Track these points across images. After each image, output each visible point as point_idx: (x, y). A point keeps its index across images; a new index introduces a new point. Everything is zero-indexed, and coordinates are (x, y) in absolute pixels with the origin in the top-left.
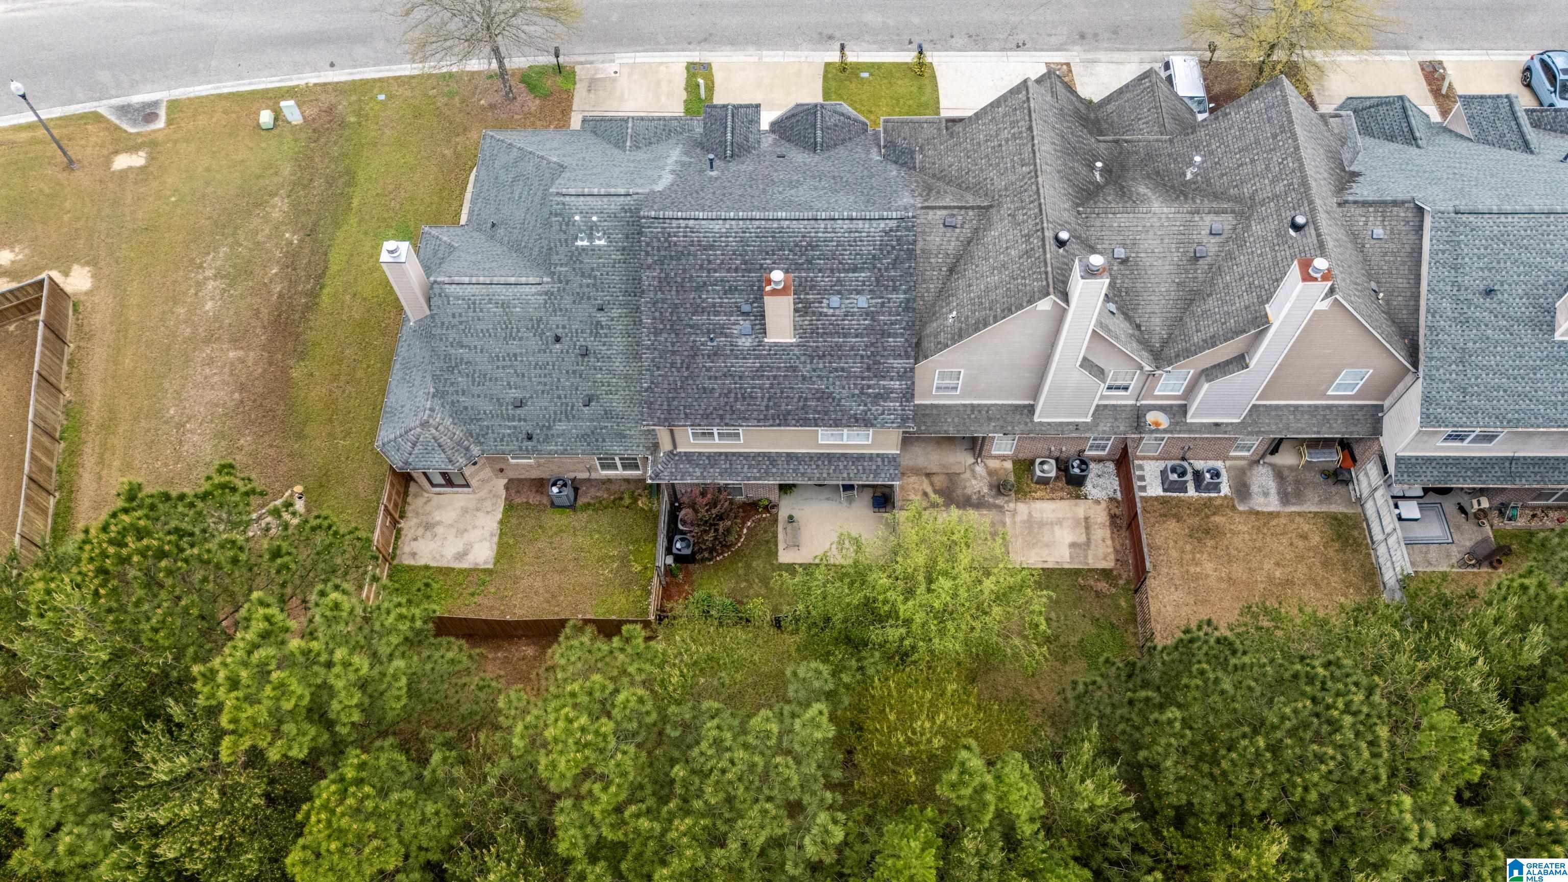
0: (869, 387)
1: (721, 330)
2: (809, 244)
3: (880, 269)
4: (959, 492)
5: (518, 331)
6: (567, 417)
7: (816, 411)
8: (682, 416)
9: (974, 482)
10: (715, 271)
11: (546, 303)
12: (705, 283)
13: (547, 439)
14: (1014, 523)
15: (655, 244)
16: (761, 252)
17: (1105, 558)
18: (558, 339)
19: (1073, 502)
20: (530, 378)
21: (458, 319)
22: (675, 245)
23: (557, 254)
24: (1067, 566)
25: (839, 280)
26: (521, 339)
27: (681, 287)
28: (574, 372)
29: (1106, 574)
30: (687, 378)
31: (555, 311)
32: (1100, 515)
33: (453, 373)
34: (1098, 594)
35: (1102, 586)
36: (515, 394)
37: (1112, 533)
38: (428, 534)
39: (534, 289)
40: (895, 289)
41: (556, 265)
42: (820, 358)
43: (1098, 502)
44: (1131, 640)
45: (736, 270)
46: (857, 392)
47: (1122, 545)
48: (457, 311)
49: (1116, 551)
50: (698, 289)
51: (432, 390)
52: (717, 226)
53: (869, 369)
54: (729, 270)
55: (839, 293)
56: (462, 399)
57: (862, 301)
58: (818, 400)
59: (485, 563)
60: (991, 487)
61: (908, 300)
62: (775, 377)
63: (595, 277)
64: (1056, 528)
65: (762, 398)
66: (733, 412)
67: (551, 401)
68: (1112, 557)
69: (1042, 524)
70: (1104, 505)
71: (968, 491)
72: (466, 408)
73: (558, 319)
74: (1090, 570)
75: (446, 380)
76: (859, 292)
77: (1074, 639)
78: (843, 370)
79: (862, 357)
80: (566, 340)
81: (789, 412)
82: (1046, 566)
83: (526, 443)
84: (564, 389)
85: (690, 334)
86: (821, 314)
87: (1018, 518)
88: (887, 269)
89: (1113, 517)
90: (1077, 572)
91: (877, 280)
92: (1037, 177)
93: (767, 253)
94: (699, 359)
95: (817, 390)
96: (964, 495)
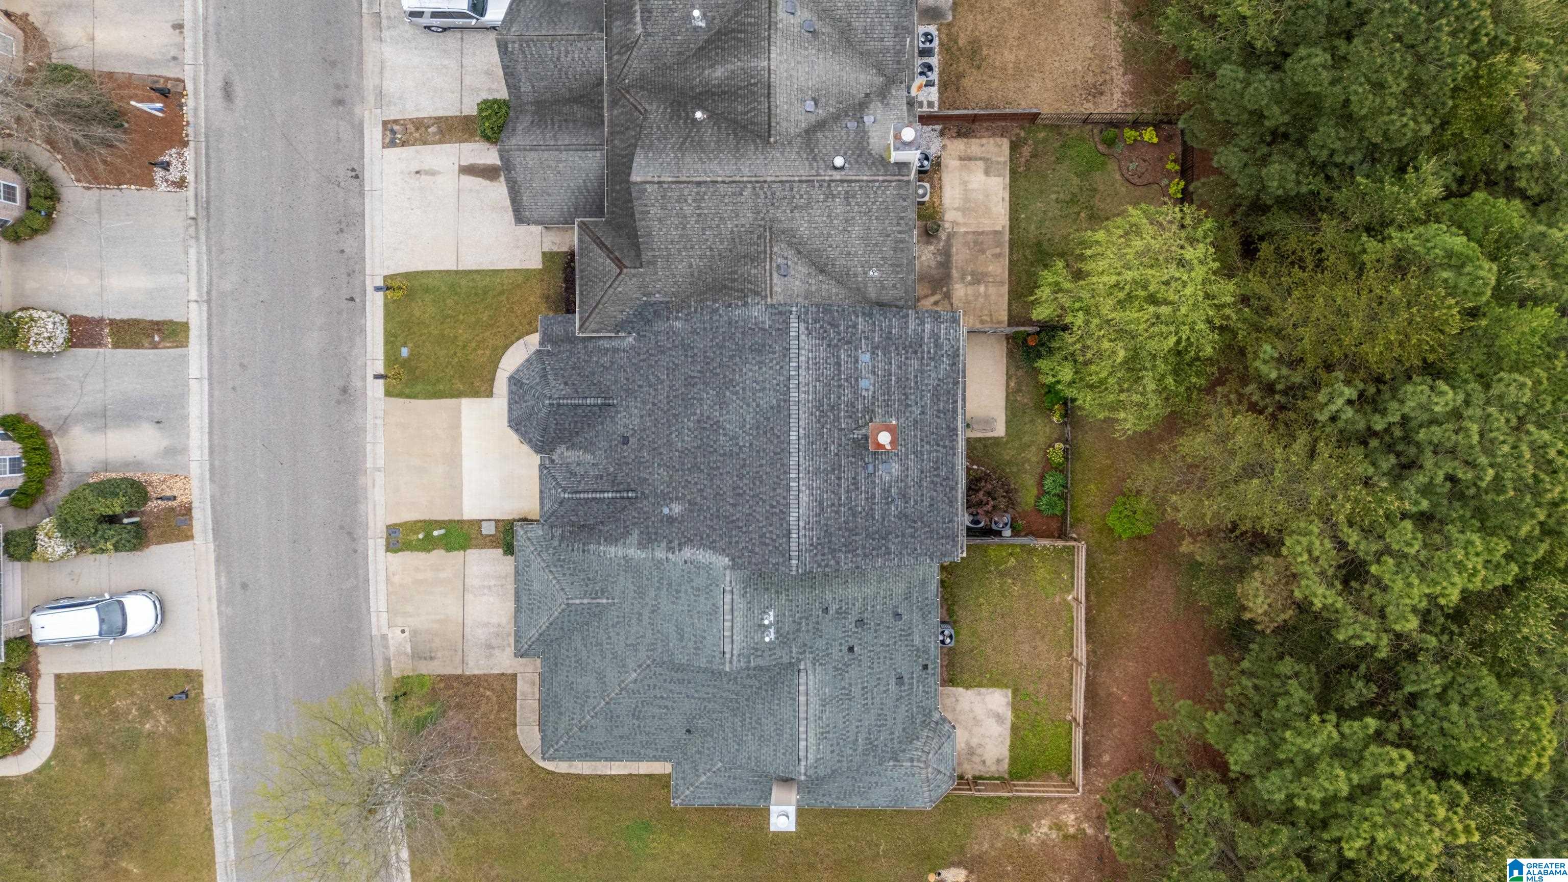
0: (929, 352)
1: (887, 491)
2: (818, 408)
3: (839, 340)
4: (934, 272)
5: (844, 688)
6: (909, 635)
7: (947, 402)
8: (950, 525)
9: (924, 258)
10: (840, 499)
11: (821, 664)
12: (850, 509)
13: (926, 652)
14: (965, 224)
15: (819, 558)
16: (825, 456)
17: (1000, 146)
18: (851, 649)
19: (943, 169)
20: (881, 672)
21: (835, 748)
22: (819, 539)
23: (781, 657)
24: (1008, 180)
25: (846, 380)
26: (850, 685)
27: (853, 532)
28: (876, 631)
29: (1015, 147)
30: (923, 522)
31: (828, 655)
32: (957, 146)
33: (876, 746)
34: (1034, 155)
35: (1026, 151)
36: (892, 687)
37: (975, 137)
38: (979, 751)
39: (811, 677)
40: (855, 326)
41: (791, 657)
42: (907, 398)
43: (944, 147)
44: (1075, 131)
45: (839, 479)
46: (933, 364)
47: (987, 130)
48: (829, 749)
49: (993, 135)
50: (854, 515)
51: (891, 763)
52: (804, 498)
53: (915, 352)
54: (839, 486)
55: (857, 380)
56: (897, 734)
57: (865, 358)
58: (939, 400)
59: (1007, 696)
60: (928, 243)
61: (864, 314)
62: (922, 440)
63: (800, 618)
64: (970, 187)
65: (937, 451)
66: (948, 478)
67: (897, 650)
68: (998, 139)
69: (966, 200)
70: (946, 142)
71: (933, 264)
72: (904, 729)
73: (835, 651)
74: (1011, 160)
75: (883, 751)
76: (857, 361)
77: (1076, 181)
78: (916, 377)
79: (907, 358)
80: (852, 641)
81: (948, 427)
82: (1007, 199)
83: (930, 671)
84: (888, 640)
85: (889, 521)
86: (873, 397)
87: (960, 220)
88: (839, 334)
89: (959, 135)
90: (1013, 172)
91: (848, 343)
92: (765, 182)
93: (826, 449)
94: (909, 511)
95: (932, 400)
96: (937, 268)
